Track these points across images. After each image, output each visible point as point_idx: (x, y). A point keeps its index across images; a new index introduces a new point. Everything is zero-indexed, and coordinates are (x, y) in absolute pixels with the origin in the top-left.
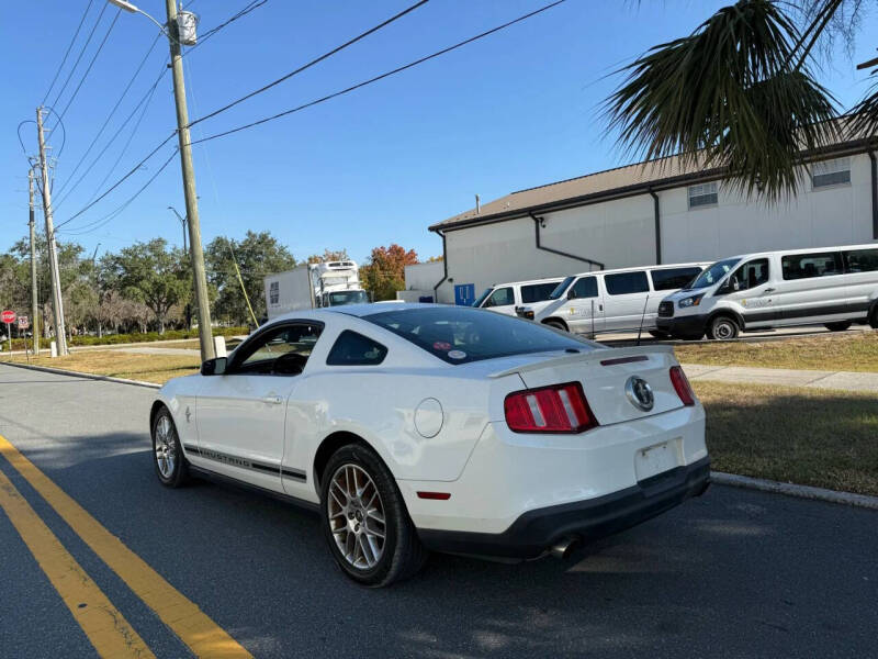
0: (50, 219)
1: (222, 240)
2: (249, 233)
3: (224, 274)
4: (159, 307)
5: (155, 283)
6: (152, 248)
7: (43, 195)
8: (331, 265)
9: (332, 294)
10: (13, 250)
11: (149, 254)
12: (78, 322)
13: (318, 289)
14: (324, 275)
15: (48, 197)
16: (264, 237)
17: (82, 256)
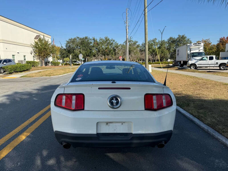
0: (127, 35)
1: (172, 38)
2: (179, 35)
3: (170, 47)
4: (154, 56)
5: (153, 50)
6: (153, 41)
7: (126, 30)
8: (194, 44)
9: (193, 53)
10: (124, 43)
11: (152, 42)
12: (138, 59)
13: (189, 51)
14: (191, 47)
15: (127, 30)
16: (183, 36)
17: (137, 44)
